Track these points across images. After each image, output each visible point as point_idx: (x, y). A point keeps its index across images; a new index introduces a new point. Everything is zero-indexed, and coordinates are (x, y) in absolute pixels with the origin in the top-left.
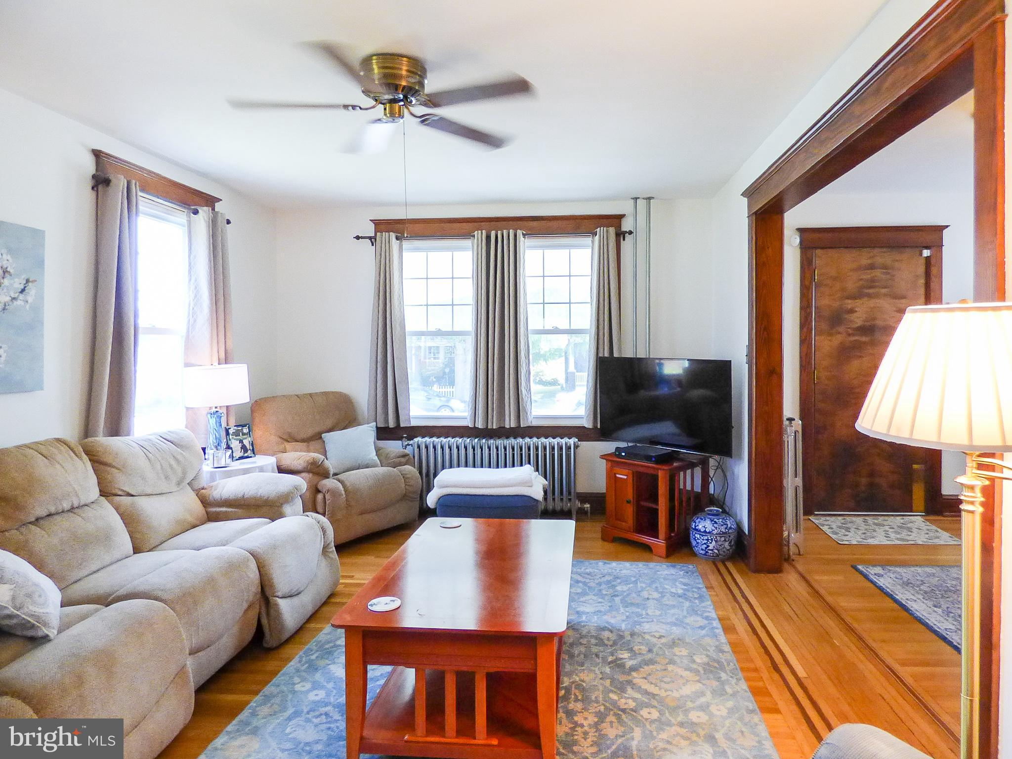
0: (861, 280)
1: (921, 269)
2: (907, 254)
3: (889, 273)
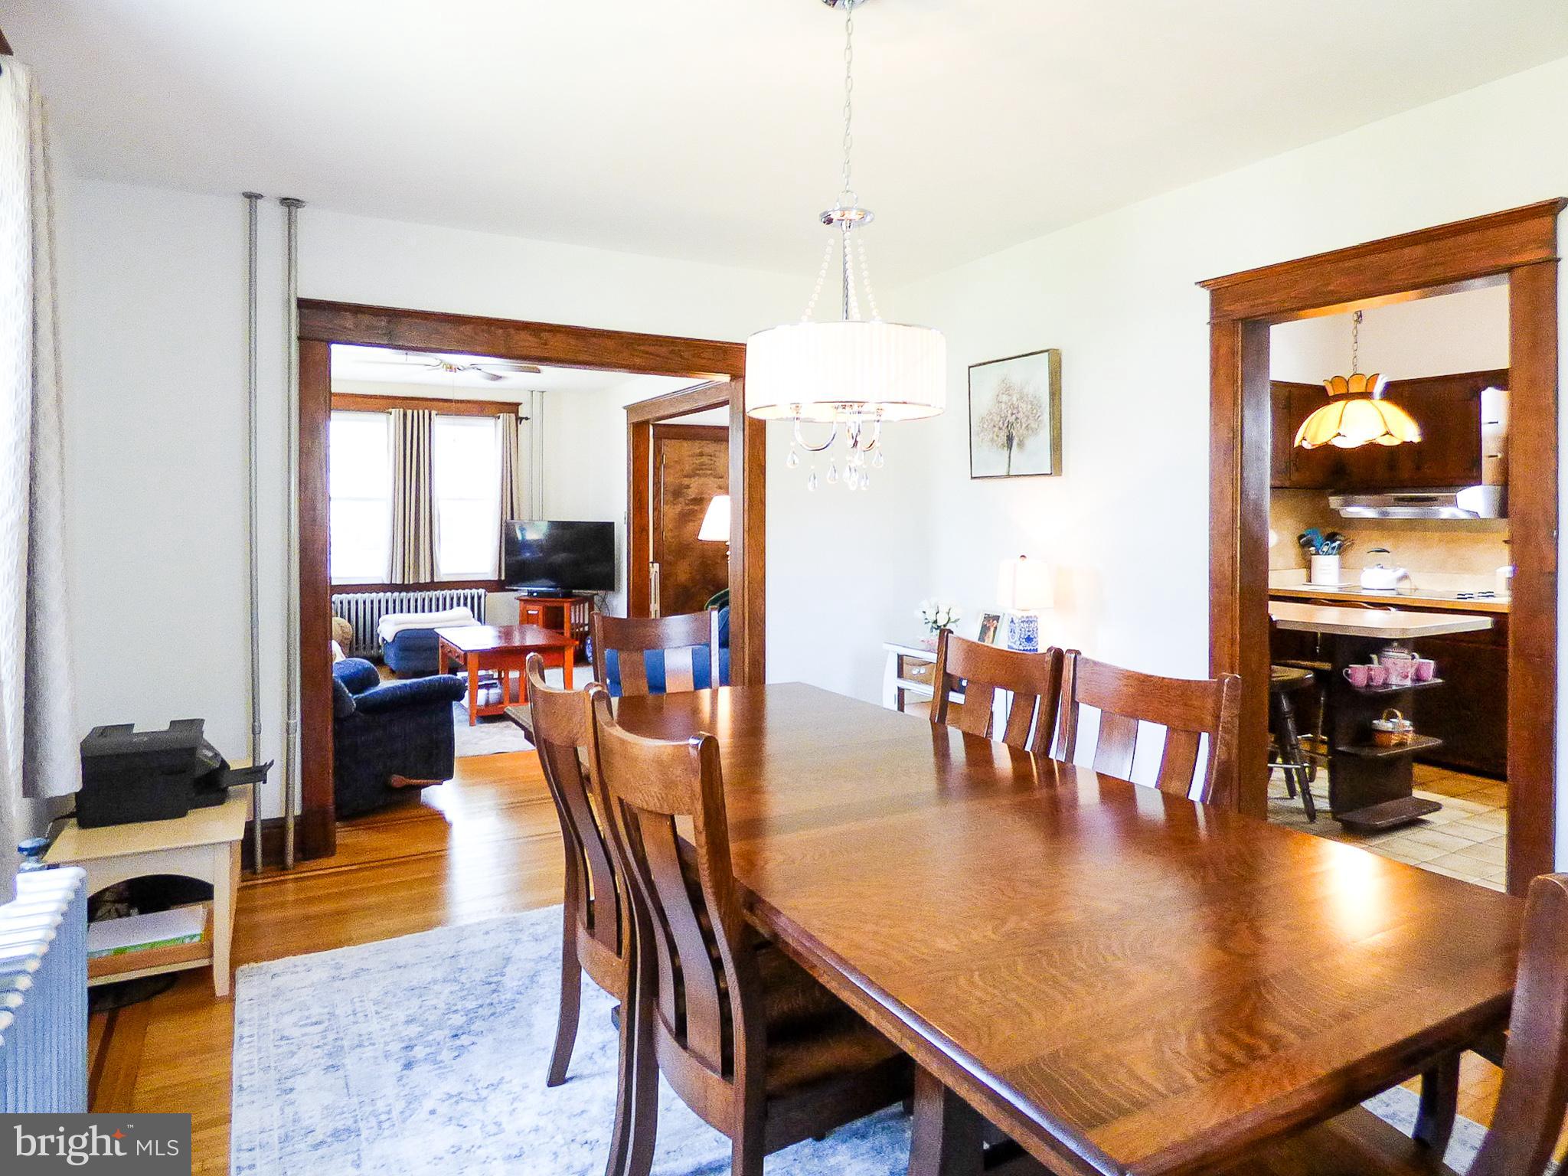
0: (694, 463)
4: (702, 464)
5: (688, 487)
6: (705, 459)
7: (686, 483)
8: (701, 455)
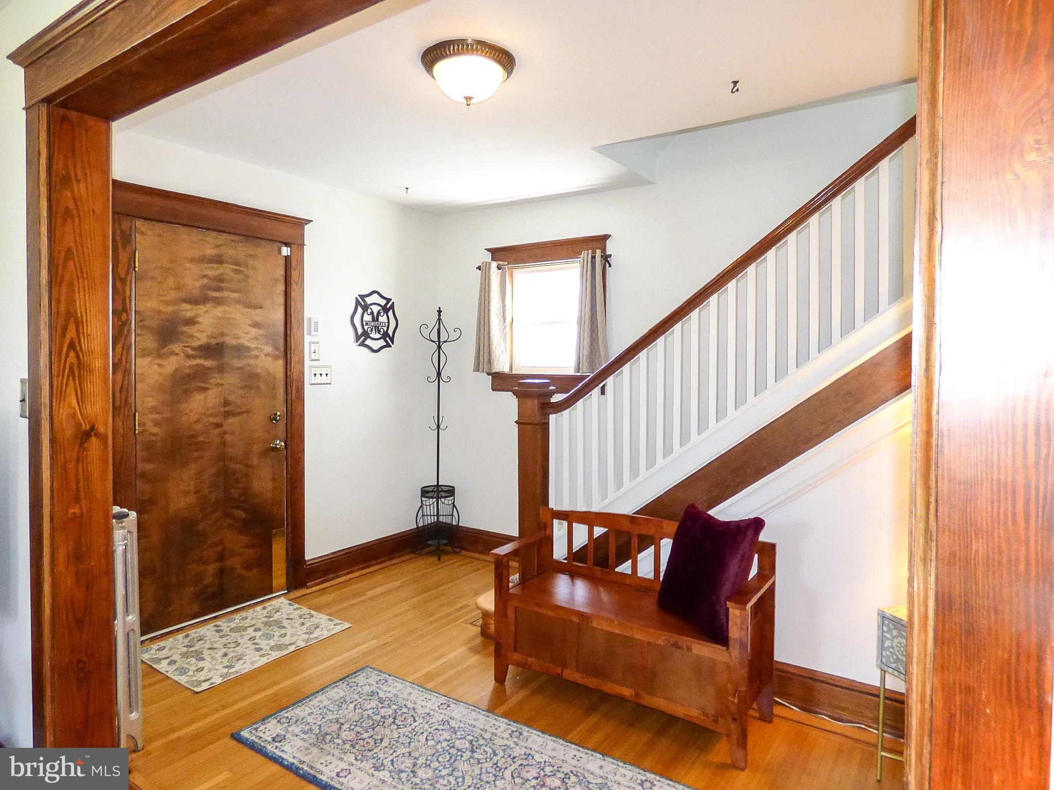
0: (205, 276)
1: (281, 272)
2: (262, 250)
3: (241, 272)
4: (220, 279)
5: (191, 322)
6: (227, 269)
7: (189, 315)
8: (219, 260)
